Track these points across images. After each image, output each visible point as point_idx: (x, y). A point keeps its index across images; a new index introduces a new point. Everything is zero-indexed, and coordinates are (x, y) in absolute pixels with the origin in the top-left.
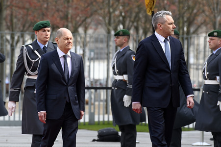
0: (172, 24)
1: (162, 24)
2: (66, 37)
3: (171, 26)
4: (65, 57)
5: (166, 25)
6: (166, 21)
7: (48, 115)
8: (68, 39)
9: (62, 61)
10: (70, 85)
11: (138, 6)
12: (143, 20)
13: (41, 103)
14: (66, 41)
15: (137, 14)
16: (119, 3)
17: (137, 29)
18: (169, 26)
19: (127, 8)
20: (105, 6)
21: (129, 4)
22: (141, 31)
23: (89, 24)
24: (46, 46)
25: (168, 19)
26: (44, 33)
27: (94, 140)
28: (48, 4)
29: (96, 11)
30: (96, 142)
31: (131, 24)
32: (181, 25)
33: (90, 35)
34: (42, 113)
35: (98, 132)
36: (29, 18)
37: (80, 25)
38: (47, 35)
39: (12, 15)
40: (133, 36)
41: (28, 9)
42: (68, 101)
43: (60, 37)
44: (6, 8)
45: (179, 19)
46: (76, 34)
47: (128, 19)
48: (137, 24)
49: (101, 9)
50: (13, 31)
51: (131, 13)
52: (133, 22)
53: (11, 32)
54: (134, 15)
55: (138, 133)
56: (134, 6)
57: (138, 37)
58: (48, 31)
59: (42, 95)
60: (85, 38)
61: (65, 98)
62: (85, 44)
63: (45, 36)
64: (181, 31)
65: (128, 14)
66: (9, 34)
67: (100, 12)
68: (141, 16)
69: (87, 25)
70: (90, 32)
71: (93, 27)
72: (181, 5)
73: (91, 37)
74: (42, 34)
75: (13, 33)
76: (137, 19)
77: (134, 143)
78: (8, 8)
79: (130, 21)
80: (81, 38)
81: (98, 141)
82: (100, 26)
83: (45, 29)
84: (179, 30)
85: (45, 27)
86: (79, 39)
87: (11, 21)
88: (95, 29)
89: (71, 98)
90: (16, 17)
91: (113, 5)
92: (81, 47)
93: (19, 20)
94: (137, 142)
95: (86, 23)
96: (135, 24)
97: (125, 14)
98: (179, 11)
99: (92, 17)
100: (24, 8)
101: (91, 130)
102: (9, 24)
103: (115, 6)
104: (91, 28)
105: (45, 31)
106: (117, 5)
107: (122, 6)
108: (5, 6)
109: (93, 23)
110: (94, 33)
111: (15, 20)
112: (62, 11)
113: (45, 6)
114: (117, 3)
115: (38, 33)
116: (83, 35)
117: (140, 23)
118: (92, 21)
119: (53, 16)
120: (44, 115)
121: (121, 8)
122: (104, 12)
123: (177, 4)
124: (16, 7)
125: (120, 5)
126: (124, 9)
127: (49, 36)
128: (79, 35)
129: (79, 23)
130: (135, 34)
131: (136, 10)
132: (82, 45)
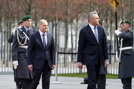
0: (98, 18)
1: (92, 19)
2: (44, 25)
3: (97, 20)
4: (43, 35)
5: (94, 20)
6: (95, 17)
7: (33, 67)
8: (45, 26)
9: (42, 37)
10: (47, 51)
11: (107, 7)
12: (110, 15)
13: (30, 61)
14: (45, 27)
15: (107, 12)
16: (96, 6)
17: (106, 20)
18: (96, 20)
19: (101, 9)
20: (89, 7)
21: (102, 6)
22: (109, 22)
23: (79, 17)
24: (29, 29)
25: (96, 16)
26: (28, 22)
27: (82, 83)
28: (56, 6)
29: (83, 10)
30: (83, 84)
31: (103, 17)
32: (132, 18)
33: (80, 23)
34: (30, 66)
35: (84, 78)
36: (46, 14)
37: (74, 18)
38: (30, 23)
39: (36, 12)
40: (104, 24)
41: (45, 9)
42: (46, 59)
43: (41, 24)
44: (33, 8)
45: (130, 14)
46: (72, 23)
47: (102, 15)
48: (107, 17)
49: (86, 9)
50: (36, 21)
51: (103, 11)
52: (104, 16)
53: (35, 22)
54: (105, 12)
55: (106, 79)
56: (105, 7)
57: (107, 25)
58: (30, 21)
59: (30, 56)
60: (77, 26)
61: (44, 58)
62: (77, 29)
63: (28, 24)
64: (132, 22)
65: (101, 12)
66: (34, 23)
67: (85, 10)
68: (109, 13)
69: (78, 18)
70: (80, 22)
71: (82, 19)
72: (132, 7)
73: (80, 25)
74: (27, 23)
75: (37, 22)
76: (107, 15)
77: (104, 85)
78: (34, 8)
79: (103, 16)
80: (75, 25)
81: (84, 83)
82: (85, 19)
83: (29, 20)
84: (130, 21)
85: (29, 19)
86: (73, 26)
87: (36, 15)
88: (83, 21)
89: (47, 58)
90: (38, 13)
91: (93, 7)
92: (74, 30)
93: (40, 15)
94: (106, 84)
95: (77, 17)
96: (105, 17)
97: (100, 12)
98: (131, 10)
99: (81, 13)
100: (42, 8)
101: (80, 77)
102: (34, 17)
103: (94, 7)
104: (80, 20)
105: (28, 21)
106: (95, 7)
107: (98, 7)
108: (32, 8)
109: (81, 17)
110: (82, 22)
111: (37, 15)
112: (64, 10)
113: (55, 7)
114: (95, 6)
115: (24, 22)
116: (76, 24)
117: (108, 17)
118: (81, 16)
119: (59, 13)
120: (32, 67)
121: (97, 8)
122: (88, 10)
123: (129, 6)
124: (38, 8)
125: (97, 7)
126: (99, 9)
127: (31, 24)
128: (74, 23)
129: (74, 17)
130: (105, 23)
131: (106, 9)
132: (75, 29)
